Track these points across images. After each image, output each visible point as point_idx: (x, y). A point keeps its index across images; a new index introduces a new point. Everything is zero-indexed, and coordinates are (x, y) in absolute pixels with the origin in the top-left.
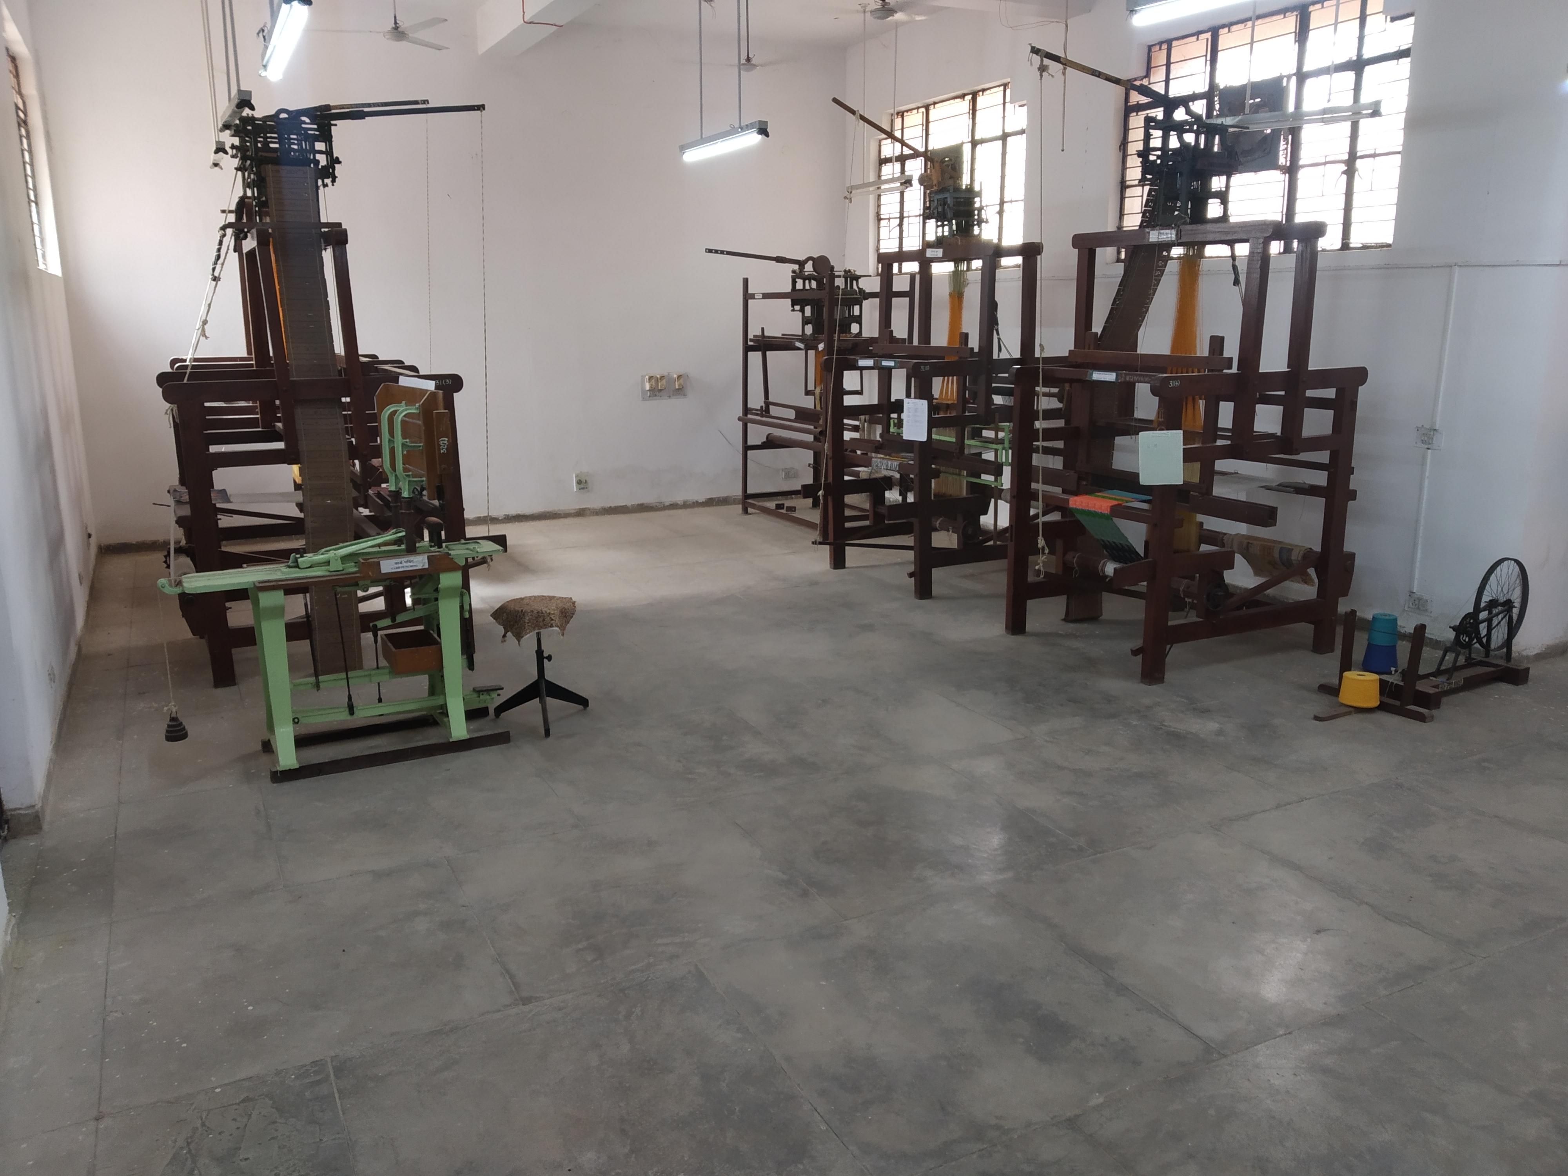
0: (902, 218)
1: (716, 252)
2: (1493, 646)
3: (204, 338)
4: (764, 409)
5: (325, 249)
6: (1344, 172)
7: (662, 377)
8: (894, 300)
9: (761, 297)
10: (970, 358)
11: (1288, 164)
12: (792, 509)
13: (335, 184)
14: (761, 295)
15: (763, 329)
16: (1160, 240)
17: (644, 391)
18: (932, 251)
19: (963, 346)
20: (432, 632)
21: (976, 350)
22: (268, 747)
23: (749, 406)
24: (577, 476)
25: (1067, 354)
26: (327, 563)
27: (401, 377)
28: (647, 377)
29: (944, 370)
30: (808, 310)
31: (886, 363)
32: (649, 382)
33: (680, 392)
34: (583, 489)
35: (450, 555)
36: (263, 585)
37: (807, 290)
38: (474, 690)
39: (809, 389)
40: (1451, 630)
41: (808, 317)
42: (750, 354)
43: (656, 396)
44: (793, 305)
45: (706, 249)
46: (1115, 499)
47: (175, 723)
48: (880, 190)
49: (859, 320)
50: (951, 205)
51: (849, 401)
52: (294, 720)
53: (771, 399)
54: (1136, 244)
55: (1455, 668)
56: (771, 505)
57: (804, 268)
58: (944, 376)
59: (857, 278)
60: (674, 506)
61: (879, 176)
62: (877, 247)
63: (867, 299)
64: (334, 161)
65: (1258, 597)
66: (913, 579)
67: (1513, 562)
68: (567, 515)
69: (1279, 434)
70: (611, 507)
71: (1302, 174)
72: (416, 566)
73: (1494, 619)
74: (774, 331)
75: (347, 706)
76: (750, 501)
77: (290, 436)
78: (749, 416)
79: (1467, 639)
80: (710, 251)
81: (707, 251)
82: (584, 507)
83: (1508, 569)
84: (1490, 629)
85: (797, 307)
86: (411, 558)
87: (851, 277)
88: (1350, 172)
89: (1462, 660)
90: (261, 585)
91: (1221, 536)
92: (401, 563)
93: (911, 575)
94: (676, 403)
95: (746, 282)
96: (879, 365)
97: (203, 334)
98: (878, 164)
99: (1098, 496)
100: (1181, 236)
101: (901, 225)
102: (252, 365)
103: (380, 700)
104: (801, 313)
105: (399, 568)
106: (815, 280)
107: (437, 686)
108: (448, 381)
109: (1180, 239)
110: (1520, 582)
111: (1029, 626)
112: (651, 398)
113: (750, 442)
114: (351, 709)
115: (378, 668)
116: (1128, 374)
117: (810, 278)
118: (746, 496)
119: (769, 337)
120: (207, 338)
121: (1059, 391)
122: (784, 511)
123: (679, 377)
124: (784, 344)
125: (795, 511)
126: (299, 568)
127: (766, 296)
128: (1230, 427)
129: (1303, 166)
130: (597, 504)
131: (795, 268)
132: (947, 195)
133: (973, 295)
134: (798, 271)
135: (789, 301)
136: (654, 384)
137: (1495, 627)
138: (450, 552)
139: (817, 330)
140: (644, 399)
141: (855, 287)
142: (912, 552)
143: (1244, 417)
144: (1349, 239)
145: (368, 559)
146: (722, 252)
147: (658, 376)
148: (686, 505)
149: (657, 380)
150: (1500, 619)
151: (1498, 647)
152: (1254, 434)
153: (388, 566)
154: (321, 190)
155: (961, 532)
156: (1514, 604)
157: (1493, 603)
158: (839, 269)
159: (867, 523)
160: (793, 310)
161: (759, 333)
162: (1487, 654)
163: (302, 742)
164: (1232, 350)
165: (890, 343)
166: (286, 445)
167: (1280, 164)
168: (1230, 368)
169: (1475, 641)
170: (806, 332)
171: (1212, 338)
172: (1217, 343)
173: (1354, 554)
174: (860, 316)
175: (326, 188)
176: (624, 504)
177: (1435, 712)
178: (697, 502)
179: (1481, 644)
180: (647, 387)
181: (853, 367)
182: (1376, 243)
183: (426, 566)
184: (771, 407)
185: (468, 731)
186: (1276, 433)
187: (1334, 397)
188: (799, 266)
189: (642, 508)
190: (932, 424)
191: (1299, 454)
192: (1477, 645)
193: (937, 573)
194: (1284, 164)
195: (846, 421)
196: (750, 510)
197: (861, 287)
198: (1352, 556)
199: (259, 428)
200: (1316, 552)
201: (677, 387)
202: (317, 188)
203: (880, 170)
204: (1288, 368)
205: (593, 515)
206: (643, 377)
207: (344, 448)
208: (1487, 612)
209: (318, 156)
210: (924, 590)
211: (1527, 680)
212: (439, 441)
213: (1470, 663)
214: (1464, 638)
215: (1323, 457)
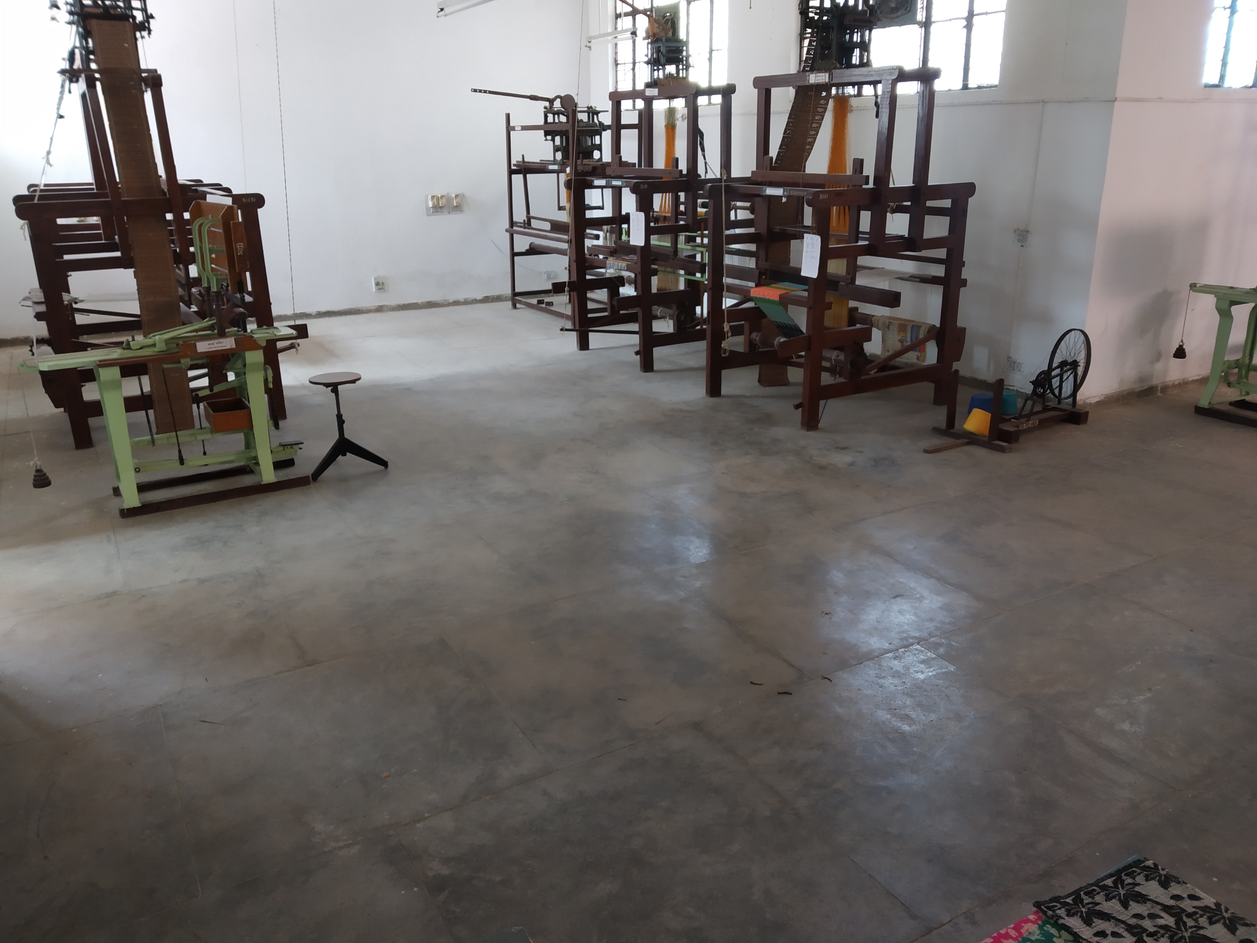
0: (634, 63)
1: (480, 91)
2: (1063, 396)
3: (49, 166)
4: (526, 222)
5: (146, 91)
6: (965, 27)
7: (442, 197)
8: (623, 131)
9: (520, 129)
10: (680, 178)
11: (924, 20)
12: (550, 304)
13: (151, 36)
14: (520, 127)
15: (523, 156)
16: (816, 82)
17: (428, 209)
18: (650, 91)
19: (675, 169)
20: (244, 400)
21: (685, 172)
22: (117, 492)
23: (514, 220)
24: (375, 279)
25: (750, 175)
26: (154, 345)
27: (208, 196)
28: (430, 196)
29: (662, 188)
30: (558, 139)
31: (617, 183)
32: (432, 200)
33: (458, 208)
34: (380, 289)
35: (253, 337)
36: (102, 363)
37: (556, 123)
38: (281, 445)
39: (561, 205)
40: (1031, 384)
41: (558, 145)
42: (513, 176)
43: (438, 212)
44: (545, 136)
45: (472, 89)
46: (785, 289)
47: (38, 474)
48: (616, 39)
49: (599, 148)
50: (664, 53)
51: (590, 214)
52: (135, 469)
53: (532, 214)
54: (800, 85)
55: (1032, 414)
56: (534, 301)
57: (553, 105)
58: (663, 193)
59: (597, 113)
60: (456, 303)
61: (616, 28)
62: (616, 87)
63: (606, 130)
64: (149, 17)
65: (892, 363)
66: (639, 356)
67: (1079, 332)
68: (368, 311)
69: (907, 236)
70: (404, 304)
71: (933, 28)
72: (225, 346)
73: (1064, 374)
74: (533, 157)
75: (178, 458)
76: (518, 298)
77: (124, 246)
78: (515, 228)
79: (1042, 391)
80: (475, 91)
81: (473, 90)
82: (382, 304)
83: (1075, 338)
84: (1061, 382)
85: (549, 137)
86: (221, 340)
87: (592, 112)
88: (969, 27)
89: (1038, 408)
90: (100, 363)
91: (870, 317)
92: (213, 344)
93: (637, 353)
94: (455, 217)
95: (508, 116)
96: (610, 184)
97: (48, 162)
98: (615, 18)
99: (772, 287)
100: (832, 78)
101: (633, 69)
102: (93, 189)
103: (205, 454)
104: (552, 142)
105: (212, 348)
106: (563, 114)
107: (249, 444)
108: (252, 199)
109: (832, 80)
110: (1085, 346)
111: (724, 391)
112: (434, 214)
113: (516, 250)
114: (182, 461)
115: (201, 428)
116: (792, 190)
117: (558, 113)
118: (515, 294)
119: (528, 162)
120: (51, 165)
121: (751, 205)
122: (544, 306)
123: (457, 196)
124: (540, 169)
125: (552, 305)
126: (132, 350)
127: (524, 128)
128: (868, 231)
129: (934, 22)
130: (393, 302)
131: (546, 105)
132: (660, 44)
133: (682, 128)
134: (548, 107)
135: (542, 132)
136: (435, 202)
137: (1065, 380)
138: (253, 335)
139: (566, 156)
140: (428, 215)
141: (596, 120)
142: (637, 336)
143: (879, 223)
144: (968, 81)
145: (187, 342)
146: (485, 92)
147: (439, 196)
148: (466, 302)
149: (438, 199)
150: (1068, 375)
151: (1067, 397)
152: (886, 236)
153: (203, 347)
154: (140, 43)
155: (675, 318)
156: (1079, 364)
157: (1063, 364)
158: (582, 105)
159: (606, 314)
160: (546, 140)
161: (520, 159)
162: (1059, 403)
163: (142, 488)
164: (869, 170)
165: (620, 166)
166: (122, 254)
167: (918, 20)
168: (867, 183)
169: (1048, 391)
170: (557, 158)
171: (855, 160)
172: (859, 164)
173: (965, 329)
174: (600, 145)
175: (144, 39)
176: (415, 302)
177: (1014, 446)
178: (475, 299)
179: (1054, 394)
180: (431, 205)
181: (592, 187)
182: (987, 85)
183: (234, 346)
184: (532, 220)
185: (276, 476)
186: (904, 235)
187: (950, 206)
188: (550, 103)
189: (430, 305)
190: (649, 232)
191: (921, 251)
192: (1051, 395)
193: (659, 352)
194: (921, 20)
195: (588, 231)
196: (518, 305)
197: (600, 120)
198: (964, 330)
199: (102, 240)
200: (938, 327)
201: (455, 205)
202: (136, 39)
203: (616, 23)
204: (913, 183)
205: (390, 311)
206: (427, 196)
207: (170, 256)
208: (1059, 370)
209: (135, 13)
210: (647, 365)
211: (1087, 420)
212: (236, 246)
213: (1046, 409)
214: (1039, 390)
215: (941, 253)
